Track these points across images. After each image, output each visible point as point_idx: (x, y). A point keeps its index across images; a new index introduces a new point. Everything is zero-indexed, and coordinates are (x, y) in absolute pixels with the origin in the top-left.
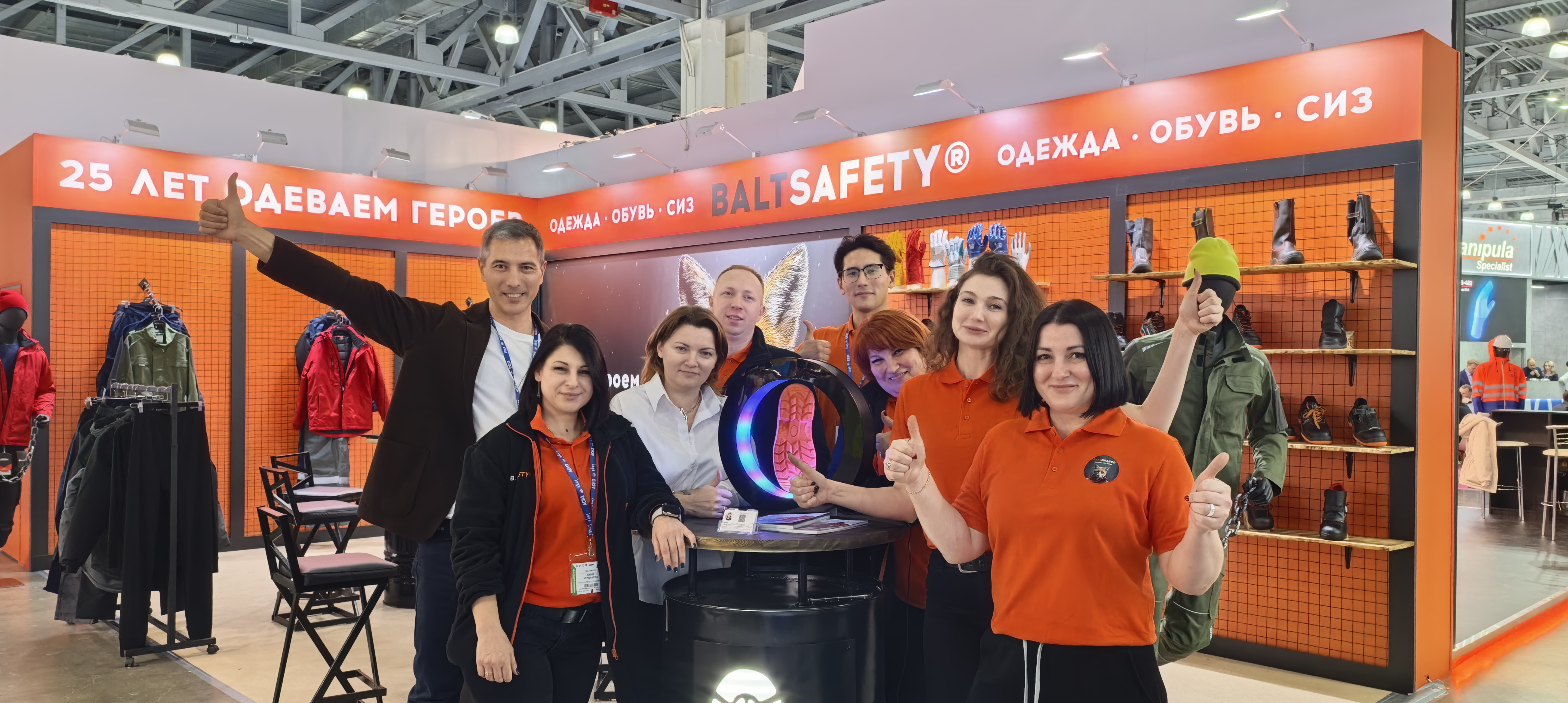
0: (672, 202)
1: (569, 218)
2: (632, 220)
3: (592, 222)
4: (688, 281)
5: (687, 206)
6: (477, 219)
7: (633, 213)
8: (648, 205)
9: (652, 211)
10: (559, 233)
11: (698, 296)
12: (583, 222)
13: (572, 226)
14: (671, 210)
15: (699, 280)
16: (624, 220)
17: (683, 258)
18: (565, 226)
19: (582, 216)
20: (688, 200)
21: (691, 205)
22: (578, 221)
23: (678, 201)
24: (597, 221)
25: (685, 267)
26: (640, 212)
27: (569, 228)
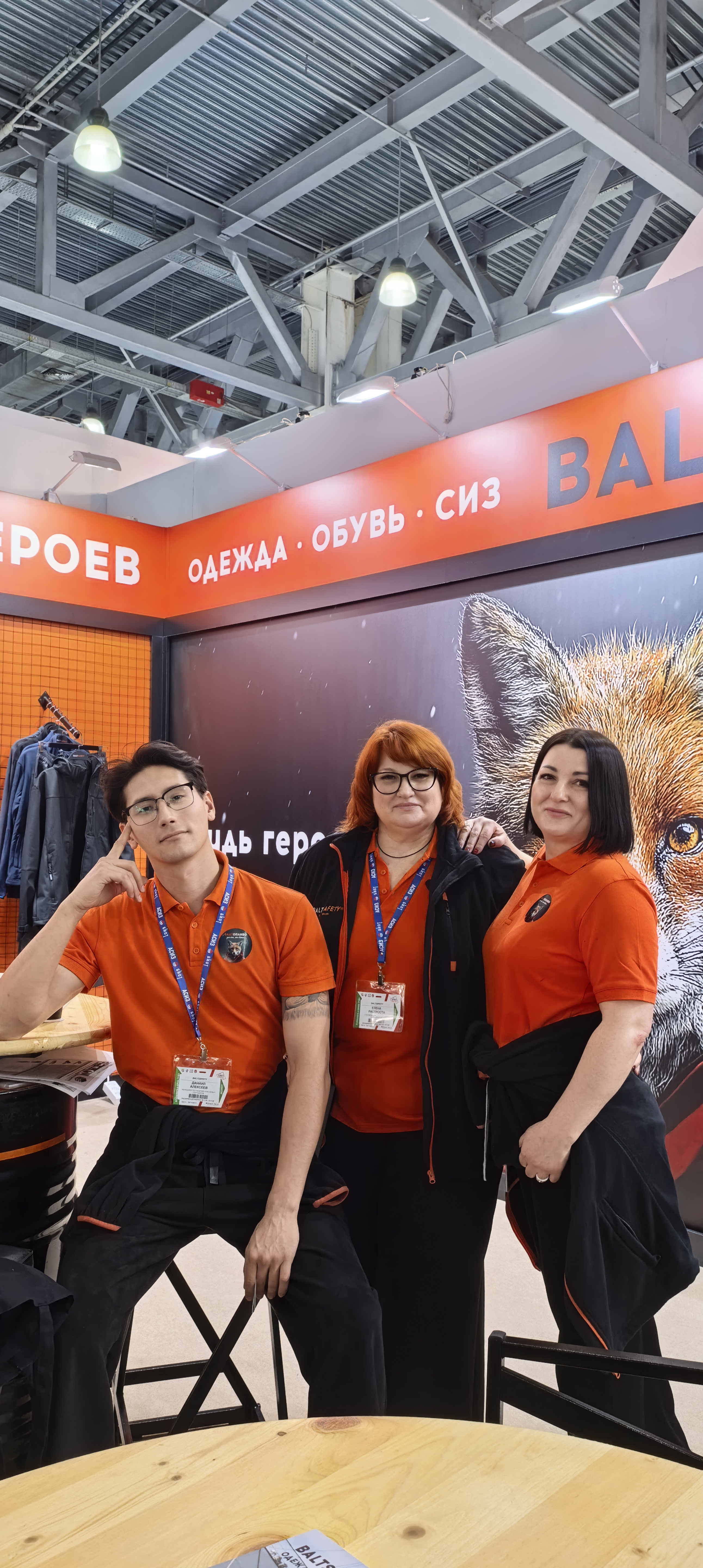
0: (449, 493)
1: (225, 554)
2: (355, 540)
3: (271, 555)
4: (483, 647)
5: (483, 495)
6: (62, 554)
7: (358, 528)
8: (392, 508)
9: (400, 517)
10: (205, 582)
11: (508, 675)
12: (254, 557)
13: (231, 566)
14: (445, 509)
15: (513, 643)
16: (337, 544)
17: (472, 603)
18: (218, 569)
19: (251, 546)
20: (486, 485)
21: (493, 493)
22: (243, 558)
23: (462, 489)
24: (281, 553)
25: (476, 620)
26: (374, 523)
27: (225, 572)
